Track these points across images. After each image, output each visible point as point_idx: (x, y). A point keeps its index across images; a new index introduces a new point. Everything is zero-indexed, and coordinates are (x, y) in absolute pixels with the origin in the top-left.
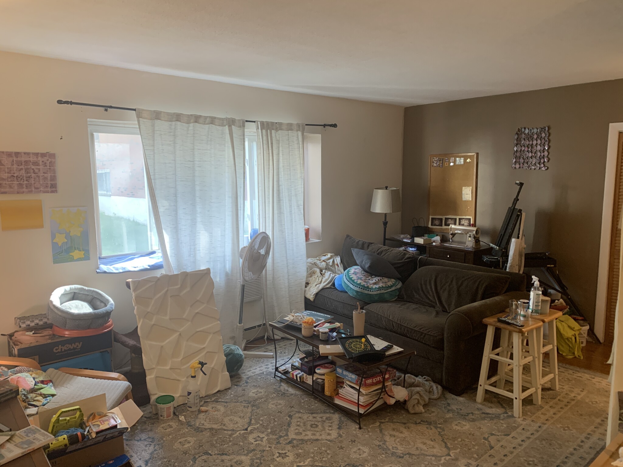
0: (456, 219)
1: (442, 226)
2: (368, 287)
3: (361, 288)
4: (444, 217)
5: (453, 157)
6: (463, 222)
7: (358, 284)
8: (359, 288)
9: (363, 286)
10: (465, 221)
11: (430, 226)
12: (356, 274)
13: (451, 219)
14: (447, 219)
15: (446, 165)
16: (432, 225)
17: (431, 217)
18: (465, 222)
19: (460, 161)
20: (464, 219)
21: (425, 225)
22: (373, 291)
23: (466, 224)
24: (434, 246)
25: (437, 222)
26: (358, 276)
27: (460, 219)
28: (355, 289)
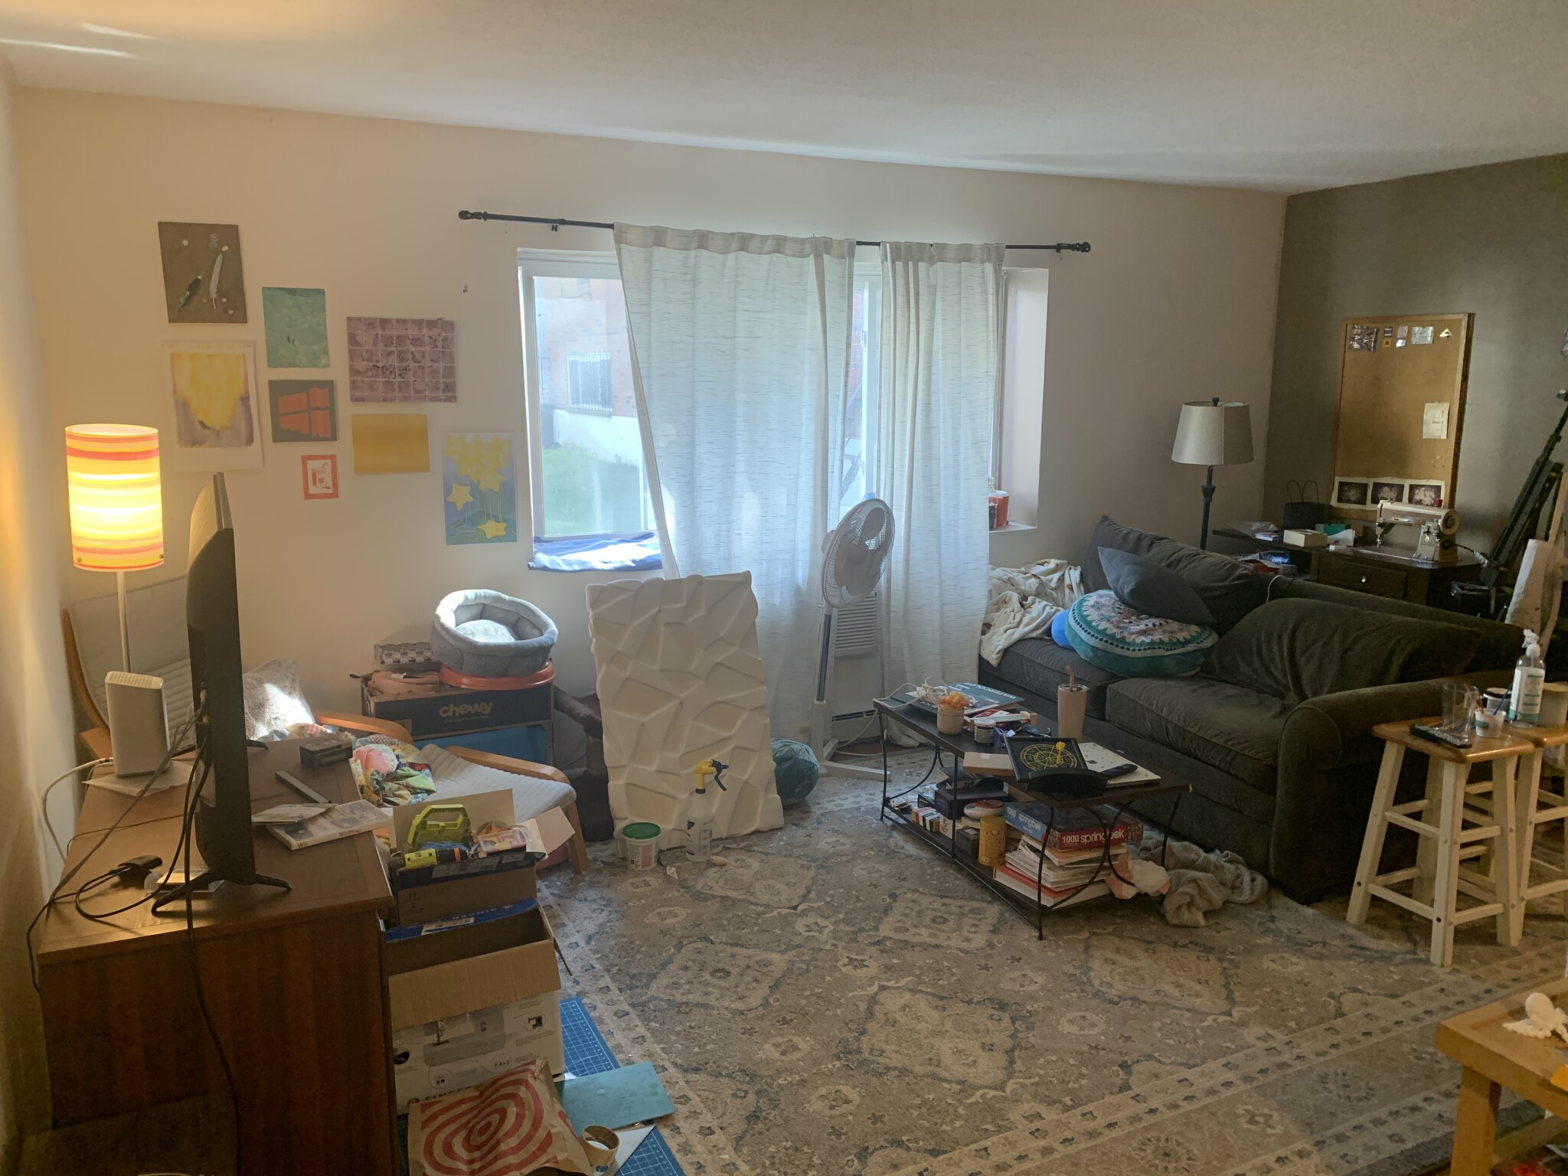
0: (1402, 487)
1: (1364, 503)
2: (1123, 640)
3: (1106, 642)
4: (1371, 482)
5: (1404, 323)
6: (1419, 495)
7: (1099, 632)
8: (1101, 640)
9: (1112, 637)
10: (1427, 493)
11: (1334, 502)
12: (1098, 608)
13: (1390, 486)
14: (1378, 487)
15: (1384, 346)
16: (1339, 500)
17: (1338, 480)
18: (1425, 496)
19: (1425, 335)
20: (1422, 486)
21: (1322, 501)
22: (1134, 650)
23: (1428, 500)
24: (1334, 553)
25: (1353, 494)
26: (1102, 612)
27: (1412, 488)
28: (1091, 644)
